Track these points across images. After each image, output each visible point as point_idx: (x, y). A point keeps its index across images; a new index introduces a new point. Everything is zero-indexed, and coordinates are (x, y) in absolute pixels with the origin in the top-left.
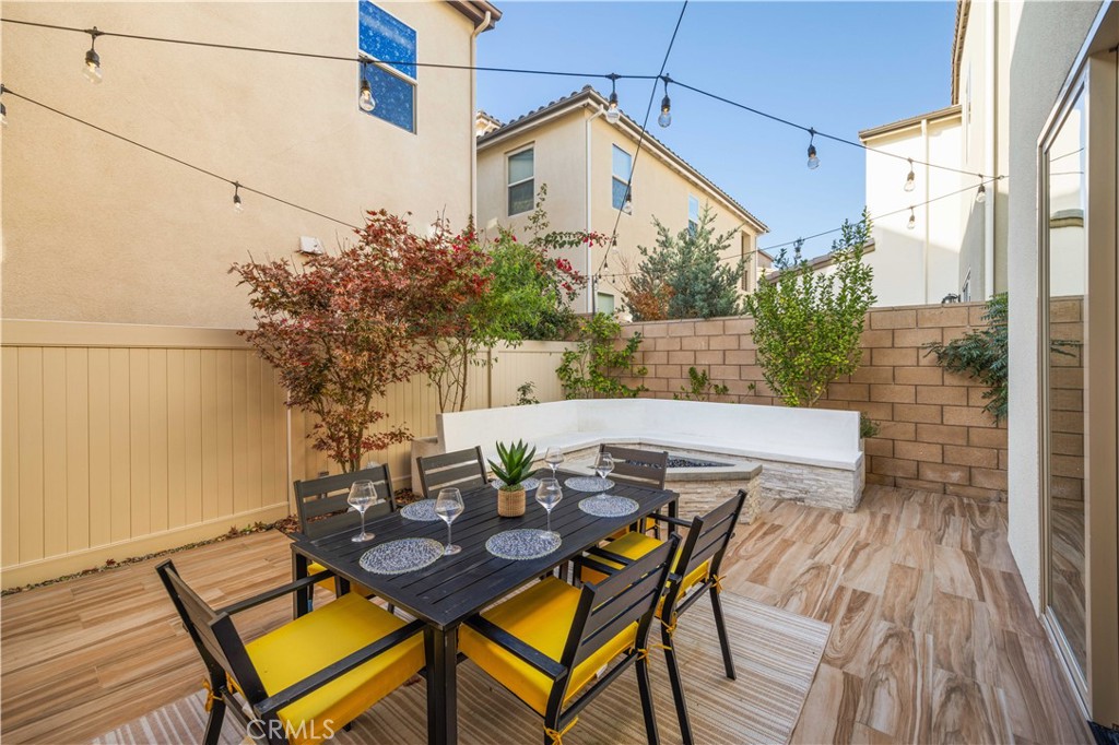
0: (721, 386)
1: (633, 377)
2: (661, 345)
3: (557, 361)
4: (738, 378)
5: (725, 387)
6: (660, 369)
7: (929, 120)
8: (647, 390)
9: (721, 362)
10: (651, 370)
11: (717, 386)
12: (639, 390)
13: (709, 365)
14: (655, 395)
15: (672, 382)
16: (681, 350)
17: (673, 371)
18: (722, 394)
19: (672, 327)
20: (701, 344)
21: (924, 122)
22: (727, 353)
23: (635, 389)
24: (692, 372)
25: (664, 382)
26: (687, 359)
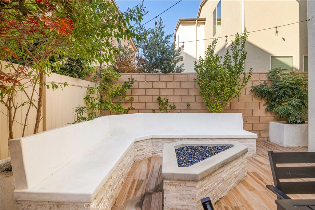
0: (172, 105)
1: (126, 102)
2: (142, 86)
3: (84, 92)
4: (180, 102)
5: (174, 106)
6: (141, 98)
7: (198, 21)
8: (134, 109)
9: (172, 94)
10: (136, 99)
11: (170, 105)
12: (129, 109)
13: (167, 96)
14: (139, 111)
15: (148, 104)
16: (152, 88)
17: (149, 99)
18: (173, 109)
19: (148, 76)
20: (162, 85)
21: (197, 21)
22: (175, 90)
23: (127, 108)
24: (159, 99)
25: (144, 104)
26: (156, 93)
